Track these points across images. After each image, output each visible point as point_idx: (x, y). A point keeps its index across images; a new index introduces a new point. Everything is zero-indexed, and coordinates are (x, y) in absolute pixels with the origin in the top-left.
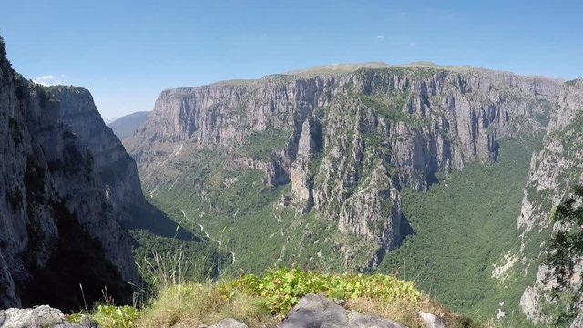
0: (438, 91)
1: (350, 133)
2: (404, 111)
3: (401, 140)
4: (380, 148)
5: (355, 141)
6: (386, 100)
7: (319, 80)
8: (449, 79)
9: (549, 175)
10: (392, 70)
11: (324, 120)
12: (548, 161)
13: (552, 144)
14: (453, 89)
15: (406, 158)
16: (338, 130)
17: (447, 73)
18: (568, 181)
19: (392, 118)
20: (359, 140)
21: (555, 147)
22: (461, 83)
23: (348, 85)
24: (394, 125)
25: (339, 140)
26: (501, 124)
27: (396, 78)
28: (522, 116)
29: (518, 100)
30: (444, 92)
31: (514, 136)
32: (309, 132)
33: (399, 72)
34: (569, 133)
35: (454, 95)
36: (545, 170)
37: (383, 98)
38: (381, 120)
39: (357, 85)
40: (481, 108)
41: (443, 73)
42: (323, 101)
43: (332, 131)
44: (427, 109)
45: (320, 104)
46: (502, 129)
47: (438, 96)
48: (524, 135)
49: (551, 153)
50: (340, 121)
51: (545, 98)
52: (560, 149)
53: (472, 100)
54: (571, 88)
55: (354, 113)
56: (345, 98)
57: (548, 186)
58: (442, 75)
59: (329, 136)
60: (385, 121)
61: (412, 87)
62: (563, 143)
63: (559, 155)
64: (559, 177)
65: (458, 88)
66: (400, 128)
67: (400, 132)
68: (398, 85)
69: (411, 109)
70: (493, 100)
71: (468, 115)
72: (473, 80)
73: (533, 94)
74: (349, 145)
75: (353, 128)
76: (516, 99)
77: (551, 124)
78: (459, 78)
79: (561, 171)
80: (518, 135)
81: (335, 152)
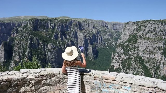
0: (69, 29)
1: (25, 49)
2: (52, 38)
3: (50, 52)
4: (40, 55)
5: (27, 53)
6: (44, 33)
7: (13, 23)
8: (74, 24)
9: (118, 62)
10: (48, 19)
11: (13, 43)
12: (117, 57)
13: (118, 49)
14: (76, 28)
15: (53, 59)
16: (19, 48)
17: (73, 21)
18: (127, 64)
19: (46, 41)
20: (29, 52)
21: (120, 50)
22: (80, 25)
23: (26, 26)
24: (47, 45)
25: (19, 53)
26: (99, 42)
27: (49, 23)
28: (108, 39)
29: (106, 32)
30: (72, 30)
31: (104, 47)
32: (3, 49)
33: (51, 21)
34: (126, 44)
35: (77, 31)
36: (116, 60)
37: (42, 32)
38: (41, 43)
39: (30, 26)
40: (89, 36)
41: (71, 21)
42: (14, 34)
43: (16, 48)
44: (64, 37)
45: (12, 35)
46: (99, 45)
47: (69, 31)
48: (109, 47)
49: (118, 53)
50: (20, 43)
51: (118, 31)
52: (122, 51)
53: (84, 33)
54: (127, 25)
55: (27, 39)
56: (23, 32)
57: (118, 67)
58: (71, 22)
59: (15, 51)
60: (42, 43)
61: (57, 28)
62: (123, 48)
63: (122, 53)
64: (123, 63)
65: (78, 28)
66: (50, 46)
67: (50, 48)
68: (50, 27)
69: (56, 37)
70: (94, 32)
71: (83, 39)
72: (86, 24)
73: (113, 29)
74: (24, 55)
75: (26, 47)
76: (105, 32)
77: (119, 41)
78: (79, 23)
79: (123, 60)
80: (106, 47)
81: (17, 59)
